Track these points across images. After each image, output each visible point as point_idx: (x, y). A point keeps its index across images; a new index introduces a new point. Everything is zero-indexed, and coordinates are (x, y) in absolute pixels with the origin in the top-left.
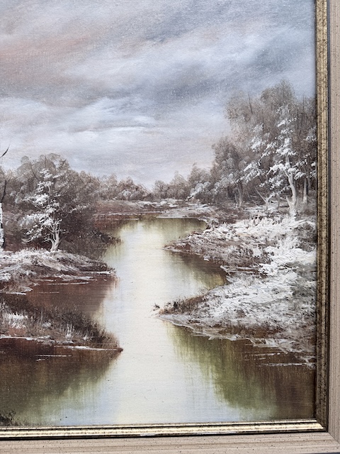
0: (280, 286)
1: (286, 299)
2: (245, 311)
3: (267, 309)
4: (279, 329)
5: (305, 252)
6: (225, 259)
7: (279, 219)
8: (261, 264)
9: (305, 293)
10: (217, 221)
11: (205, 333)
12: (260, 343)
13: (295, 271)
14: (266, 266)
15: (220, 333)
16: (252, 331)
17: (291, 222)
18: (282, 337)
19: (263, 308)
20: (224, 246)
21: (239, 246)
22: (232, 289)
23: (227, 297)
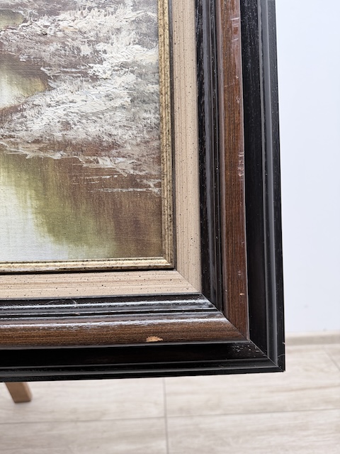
0: (114, 90)
1: (123, 107)
2: (71, 122)
3: (99, 120)
4: (114, 145)
5: (145, 49)
6: (47, 59)
7: (112, 10)
8: (91, 65)
9: (146, 99)
10: (35, 12)
11: (22, 151)
12: (91, 162)
13: (132, 72)
14: (97, 67)
15: (40, 149)
16: (80, 147)
17: (127, 13)
18: (119, 155)
19: (93, 118)
20: (45, 43)
21: (63, 43)
22: (56, 95)
23: (49, 106)
